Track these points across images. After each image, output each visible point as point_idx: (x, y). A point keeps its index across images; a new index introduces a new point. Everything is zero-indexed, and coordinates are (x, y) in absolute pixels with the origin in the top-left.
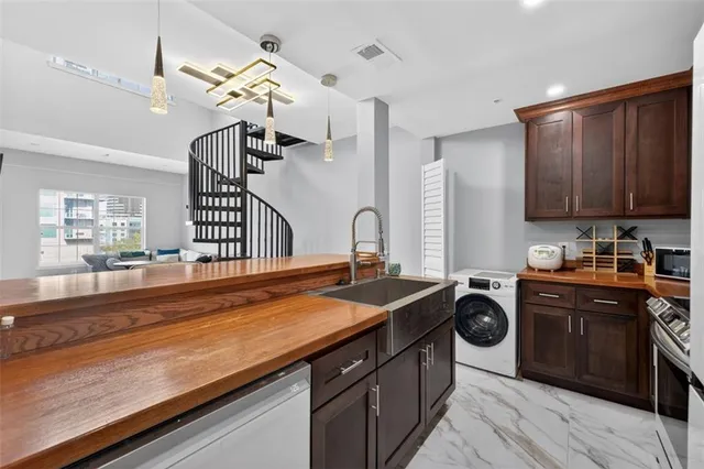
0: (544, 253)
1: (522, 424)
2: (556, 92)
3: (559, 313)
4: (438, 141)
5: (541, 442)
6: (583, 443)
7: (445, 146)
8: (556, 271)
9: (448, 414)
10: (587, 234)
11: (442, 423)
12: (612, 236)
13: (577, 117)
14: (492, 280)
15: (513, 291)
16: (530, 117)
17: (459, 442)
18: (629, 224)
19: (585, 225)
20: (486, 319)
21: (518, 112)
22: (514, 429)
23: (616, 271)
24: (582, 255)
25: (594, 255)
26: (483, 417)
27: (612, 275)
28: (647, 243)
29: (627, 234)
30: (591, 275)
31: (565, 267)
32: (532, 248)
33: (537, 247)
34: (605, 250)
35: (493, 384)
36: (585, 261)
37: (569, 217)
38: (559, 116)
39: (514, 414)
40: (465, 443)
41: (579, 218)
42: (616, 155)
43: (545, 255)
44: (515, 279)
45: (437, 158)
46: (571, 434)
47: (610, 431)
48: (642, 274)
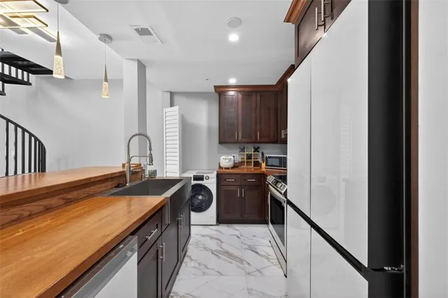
0: (227, 159)
1: (223, 245)
2: (232, 81)
3: (234, 188)
4: (172, 94)
5: (231, 250)
6: (246, 244)
7: (176, 98)
8: (232, 168)
9: (188, 254)
10: (243, 150)
11: (186, 259)
12: (251, 151)
13: (240, 96)
14: (205, 175)
15: (214, 180)
16: (220, 91)
17: (197, 266)
18: (257, 145)
19: (242, 146)
20: (200, 197)
21: (216, 87)
22: (220, 249)
23: (252, 166)
24: (241, 160)
25: (245, 160)
26: (206, 249)
27: (251, 169)
28: (263, 154)
29: (256, 150)
30: (245, 169)
31: (235, 166)
32: (222, 158)
33: (224, 157)
34: (249, 157)
35: (207, 231)
36: (242, 163)
37: (237, 142)
38: (232, 93)
39: (219, 242)
40: (200, 264)
41: (240, 143)
42: (253, 115)
43: (227, 161)
44: (215, 173)
45: (172, 105)
46: (242, 242)
47: (255, 236)
48: (261, 167)
